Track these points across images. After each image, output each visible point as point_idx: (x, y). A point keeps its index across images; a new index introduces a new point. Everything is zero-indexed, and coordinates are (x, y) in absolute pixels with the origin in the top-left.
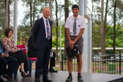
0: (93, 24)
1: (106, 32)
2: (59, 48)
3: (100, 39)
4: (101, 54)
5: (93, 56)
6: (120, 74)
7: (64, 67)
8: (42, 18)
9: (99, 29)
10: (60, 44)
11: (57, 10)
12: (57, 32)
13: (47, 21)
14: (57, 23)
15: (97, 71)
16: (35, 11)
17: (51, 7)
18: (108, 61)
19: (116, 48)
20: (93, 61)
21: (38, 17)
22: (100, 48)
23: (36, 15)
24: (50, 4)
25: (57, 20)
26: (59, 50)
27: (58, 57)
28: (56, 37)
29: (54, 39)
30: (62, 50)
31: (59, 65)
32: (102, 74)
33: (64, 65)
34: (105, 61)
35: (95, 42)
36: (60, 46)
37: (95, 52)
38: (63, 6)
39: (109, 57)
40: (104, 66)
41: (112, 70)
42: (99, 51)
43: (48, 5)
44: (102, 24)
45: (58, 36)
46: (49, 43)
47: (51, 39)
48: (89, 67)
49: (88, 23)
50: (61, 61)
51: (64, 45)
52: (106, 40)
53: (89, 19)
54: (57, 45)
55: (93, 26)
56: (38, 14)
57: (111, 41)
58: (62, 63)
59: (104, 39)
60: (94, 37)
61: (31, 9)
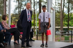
0: (56, 13)
1: (64, 17)
2: (35, 27)
3: (60, 22)
4: (60, 30)
5: (56, 32)
6: (72, 42)
7: (38, 38)
8: (26, 9)
9: (59, 16)
10: (36, 24)
11: (34, 5)
12: (34, 18)
13: (28, 11)
14: (34, 12)
15: (58, 40)
16: (21, 5)
17: (31, 3)
18: (64, 34)
19: (70, 27)
20: (56, 35)
21: (23, 9)
22: (60, 27)
23: (22, 8)
24: (30, 1)
25: (34, 10)
26: (36, 28)
27: (35, 32)
28: (33, 20)
29: (32, 21)
30: (37, 28)
31: (35, 37)
32: (61, 42)
33: (38, 37)
34: (63, 35)
35: (57, 24)
36: (36, 26)
37: (57, 30)
38: (38, 2)
39: (65, 32)
40: (62, 38)
41: (67, 40)
42: (59, 28)
43: (29, 1)
44: (61, 13)
45: (35, 20)
46: (30, 24)
47: (31, 21)
48: (53, 38)
49: (53, 12)
50: (37, 34)
51: (38, 25)
52: (64, 22)
53: (53, 10)
54: (34, 25)
55: (55, 14)
56: (23, 7)
57: (66, 23)
58: (37, 35)
59: (62, 22)
60: (56, 21)
61: (19, 4)
